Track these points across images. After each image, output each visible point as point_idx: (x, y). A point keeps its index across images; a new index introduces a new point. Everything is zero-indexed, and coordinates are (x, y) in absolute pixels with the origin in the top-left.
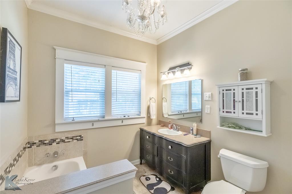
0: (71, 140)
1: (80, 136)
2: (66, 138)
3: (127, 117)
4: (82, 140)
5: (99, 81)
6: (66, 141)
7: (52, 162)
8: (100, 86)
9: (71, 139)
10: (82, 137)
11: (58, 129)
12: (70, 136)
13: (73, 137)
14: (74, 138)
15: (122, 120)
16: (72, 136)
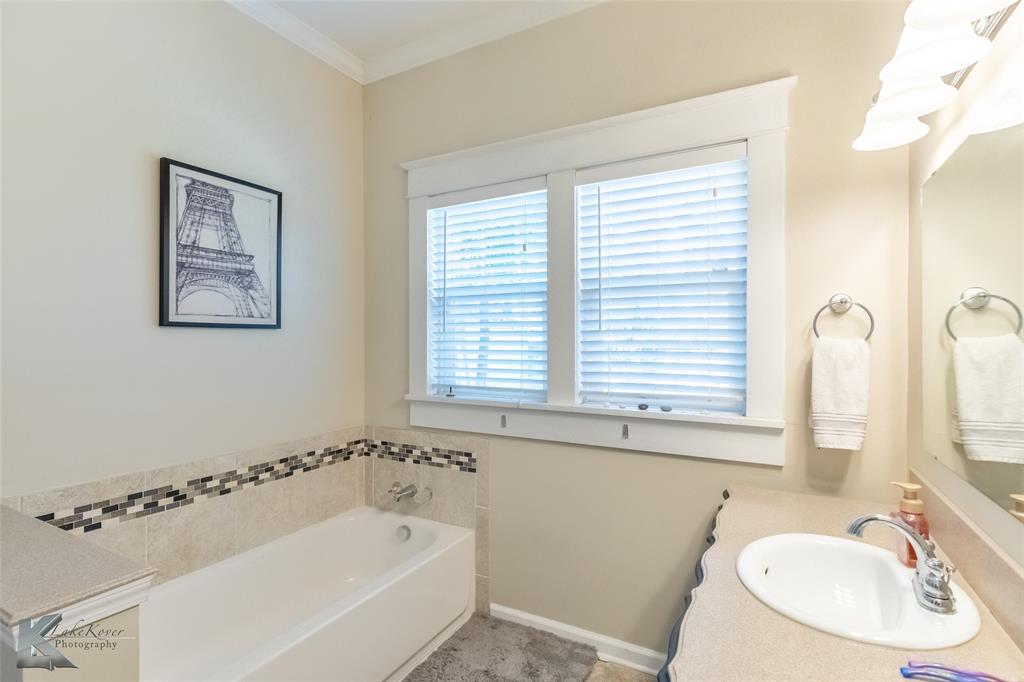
0: (444, 461)
1: (468, 455)
2: (434, 449)
3: (654, 411)
4: (474, 471)
5: (524, 246)
6: (435, 459)
7: (404, 512)
8: (533, 268)
9: (446, 457)
10: (474, 461)
11: (419, 417)
12: (444, 447)
13: (450, 451)
14: (454, 458)
15: (626, 423)
16: (448, 448)
